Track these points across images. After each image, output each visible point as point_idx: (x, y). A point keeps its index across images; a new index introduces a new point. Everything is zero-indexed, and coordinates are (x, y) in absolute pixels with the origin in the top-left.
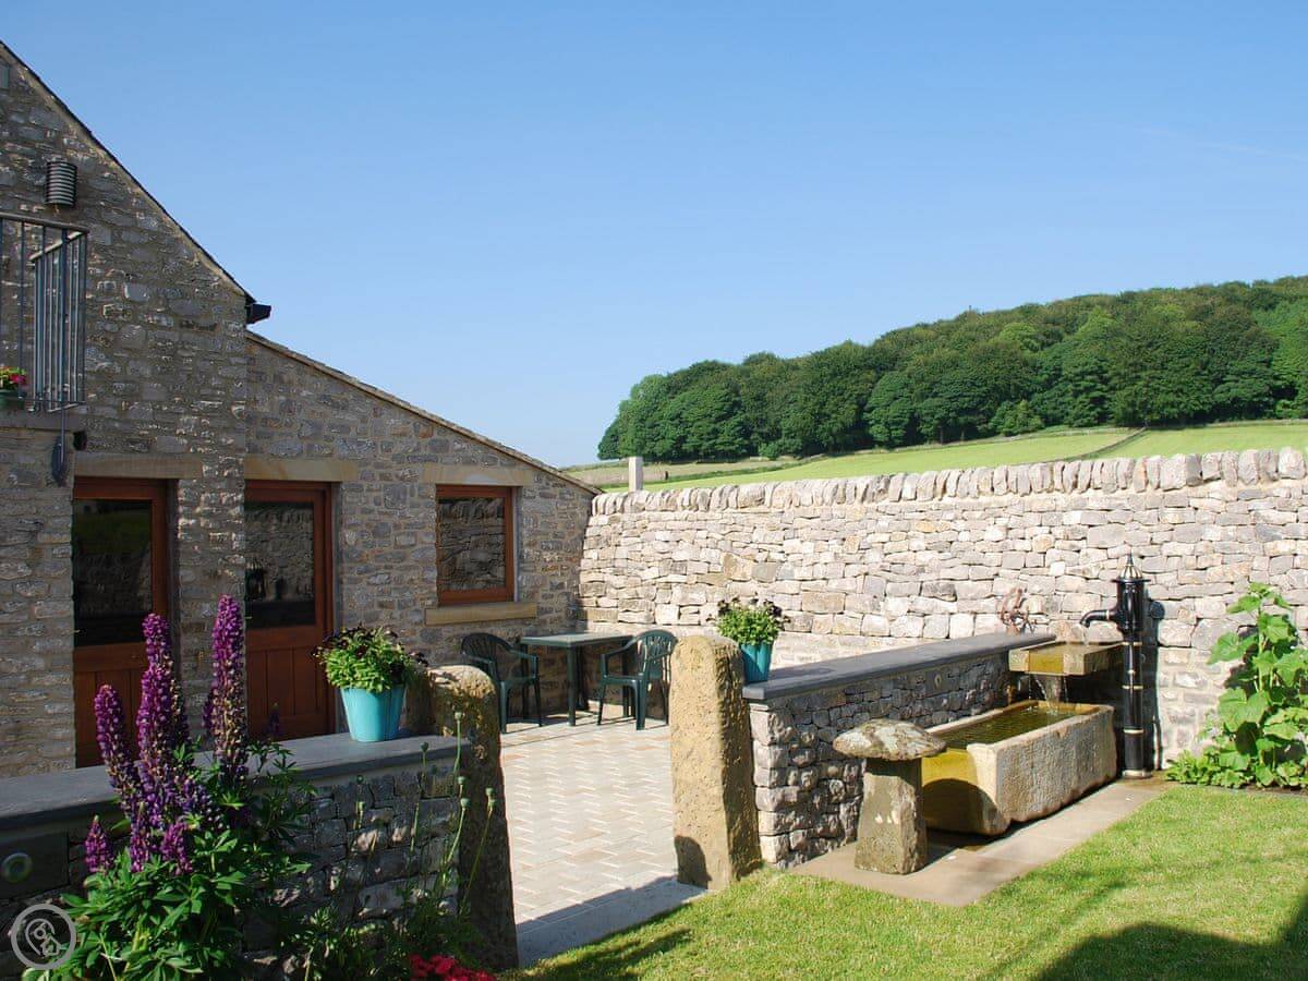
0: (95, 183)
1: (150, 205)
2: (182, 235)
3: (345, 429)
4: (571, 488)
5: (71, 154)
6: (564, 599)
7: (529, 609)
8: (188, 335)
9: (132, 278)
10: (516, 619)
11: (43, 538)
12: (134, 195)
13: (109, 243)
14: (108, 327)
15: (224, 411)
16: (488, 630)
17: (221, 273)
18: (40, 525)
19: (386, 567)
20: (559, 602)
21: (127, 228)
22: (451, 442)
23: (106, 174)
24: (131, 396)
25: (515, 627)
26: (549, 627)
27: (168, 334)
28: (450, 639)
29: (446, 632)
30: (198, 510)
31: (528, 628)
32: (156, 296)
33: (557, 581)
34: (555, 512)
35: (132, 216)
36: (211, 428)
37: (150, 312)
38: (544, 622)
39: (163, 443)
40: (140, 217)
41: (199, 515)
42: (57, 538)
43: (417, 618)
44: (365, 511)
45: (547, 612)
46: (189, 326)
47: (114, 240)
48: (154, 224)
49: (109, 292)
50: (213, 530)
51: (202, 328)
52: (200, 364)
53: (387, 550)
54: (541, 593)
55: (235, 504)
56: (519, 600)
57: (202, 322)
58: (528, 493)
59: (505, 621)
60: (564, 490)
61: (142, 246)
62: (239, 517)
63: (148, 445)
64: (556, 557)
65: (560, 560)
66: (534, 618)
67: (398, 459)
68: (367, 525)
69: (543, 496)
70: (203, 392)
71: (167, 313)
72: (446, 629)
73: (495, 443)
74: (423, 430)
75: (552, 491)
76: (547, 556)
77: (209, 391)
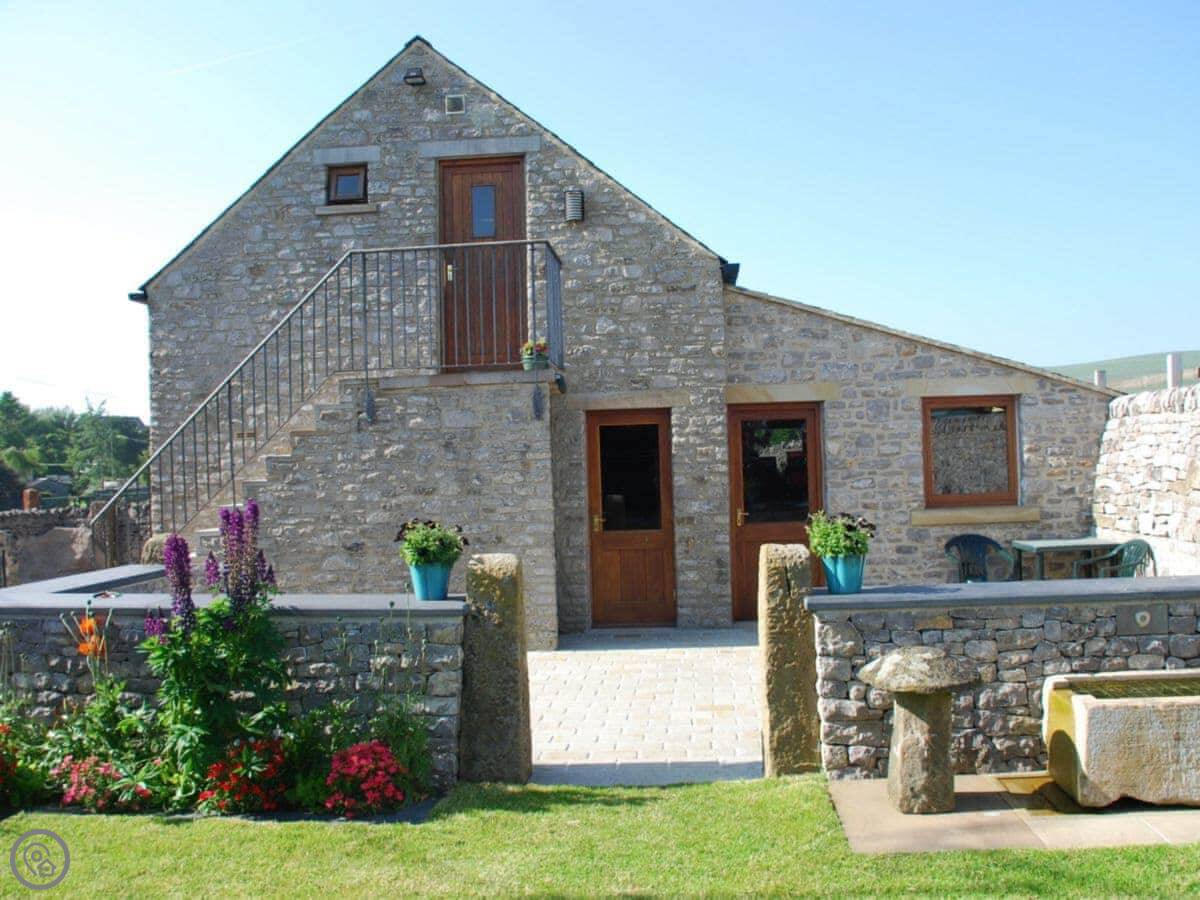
0: (598, 198)
1: (639, 205)
2: (664, 221)
3: (825, 355)
4: (1082, 393)
5: (581, 182)
6: (1076, 505)
7: (1032, 513)
8: (673, 297)
9: (628, 261)
10: (1015, 523)
11: (530, 456)
12: (627, 200)
13: (610, 239)
14: (613, 301)
15: (706, 351)
16: (981, 532)
17: (697, 245)
18: (528, 447)
19: (870, 473)
20: (1069, 508)
21: (623, 226)
22: (936, 358)
23: (606, 190)
24: (632, 348)
25: (1013, 530)
26: (1056, 532)
27: (658, 298)
28: (938, 539)
29: (934, 532)
30: (687, 430)
31: (1029, 532)
32: (647, 272)
33: (1065, 486)
34: (1063, 418)
35: (626, 216)
36: (694, 367)
37: (643, 284)
38: (1051, 527)
39: (657, 380)
40: (632, 215)
41: (689, 434)
42: (538, 456)
43: (902, 518)
44: (846, 425)
45: (1052, 516)
46: (674, 290)
47: (614, 236)
48: (642, 218)
49: (612, 275)
50: (701, 445)
51: (684, 290)
52: (685, 317)
53: (870, 458)
54: (1046, 496)
55: (719, 423)
56: (1022, 504)
57: (684, 285)
58: (1029, 401)
59: (1002, 524)
60: (1074, 395)
61: (635, 236)
62: (721, 435)
63: (646, 382)
64: (1065, 462)
65: (1069, 465)
66: (1038, 522)
67: (881, 377)
68: (850, 437)
69: (1048, 402)
70: (688, 339)
71: (656, 282)
72: (934, 529)
73: (984, 355)
74: (905, 349)
75: (1057, 396)
76: (1052, 461)
77: (692, 338)
